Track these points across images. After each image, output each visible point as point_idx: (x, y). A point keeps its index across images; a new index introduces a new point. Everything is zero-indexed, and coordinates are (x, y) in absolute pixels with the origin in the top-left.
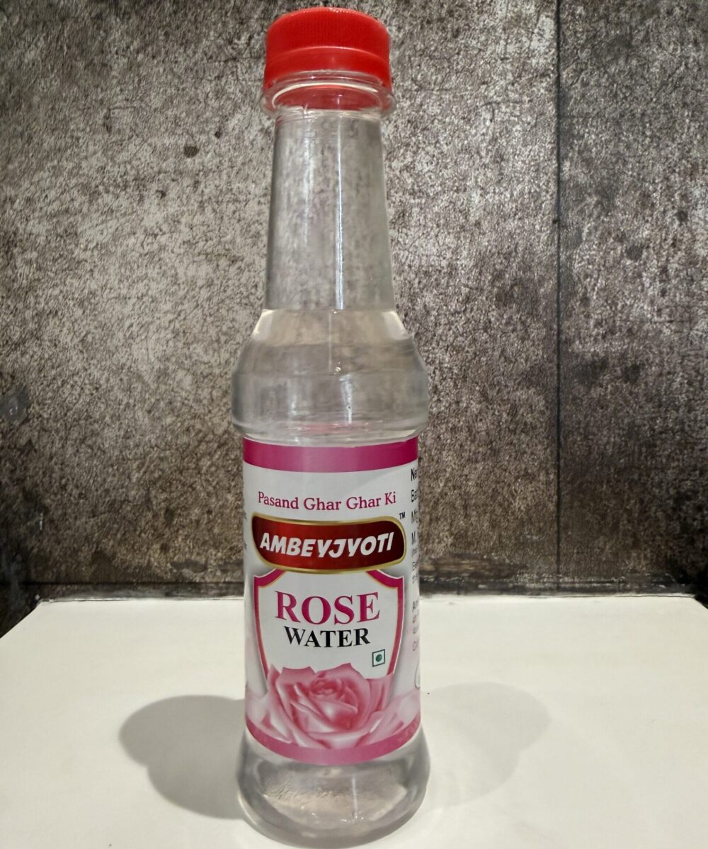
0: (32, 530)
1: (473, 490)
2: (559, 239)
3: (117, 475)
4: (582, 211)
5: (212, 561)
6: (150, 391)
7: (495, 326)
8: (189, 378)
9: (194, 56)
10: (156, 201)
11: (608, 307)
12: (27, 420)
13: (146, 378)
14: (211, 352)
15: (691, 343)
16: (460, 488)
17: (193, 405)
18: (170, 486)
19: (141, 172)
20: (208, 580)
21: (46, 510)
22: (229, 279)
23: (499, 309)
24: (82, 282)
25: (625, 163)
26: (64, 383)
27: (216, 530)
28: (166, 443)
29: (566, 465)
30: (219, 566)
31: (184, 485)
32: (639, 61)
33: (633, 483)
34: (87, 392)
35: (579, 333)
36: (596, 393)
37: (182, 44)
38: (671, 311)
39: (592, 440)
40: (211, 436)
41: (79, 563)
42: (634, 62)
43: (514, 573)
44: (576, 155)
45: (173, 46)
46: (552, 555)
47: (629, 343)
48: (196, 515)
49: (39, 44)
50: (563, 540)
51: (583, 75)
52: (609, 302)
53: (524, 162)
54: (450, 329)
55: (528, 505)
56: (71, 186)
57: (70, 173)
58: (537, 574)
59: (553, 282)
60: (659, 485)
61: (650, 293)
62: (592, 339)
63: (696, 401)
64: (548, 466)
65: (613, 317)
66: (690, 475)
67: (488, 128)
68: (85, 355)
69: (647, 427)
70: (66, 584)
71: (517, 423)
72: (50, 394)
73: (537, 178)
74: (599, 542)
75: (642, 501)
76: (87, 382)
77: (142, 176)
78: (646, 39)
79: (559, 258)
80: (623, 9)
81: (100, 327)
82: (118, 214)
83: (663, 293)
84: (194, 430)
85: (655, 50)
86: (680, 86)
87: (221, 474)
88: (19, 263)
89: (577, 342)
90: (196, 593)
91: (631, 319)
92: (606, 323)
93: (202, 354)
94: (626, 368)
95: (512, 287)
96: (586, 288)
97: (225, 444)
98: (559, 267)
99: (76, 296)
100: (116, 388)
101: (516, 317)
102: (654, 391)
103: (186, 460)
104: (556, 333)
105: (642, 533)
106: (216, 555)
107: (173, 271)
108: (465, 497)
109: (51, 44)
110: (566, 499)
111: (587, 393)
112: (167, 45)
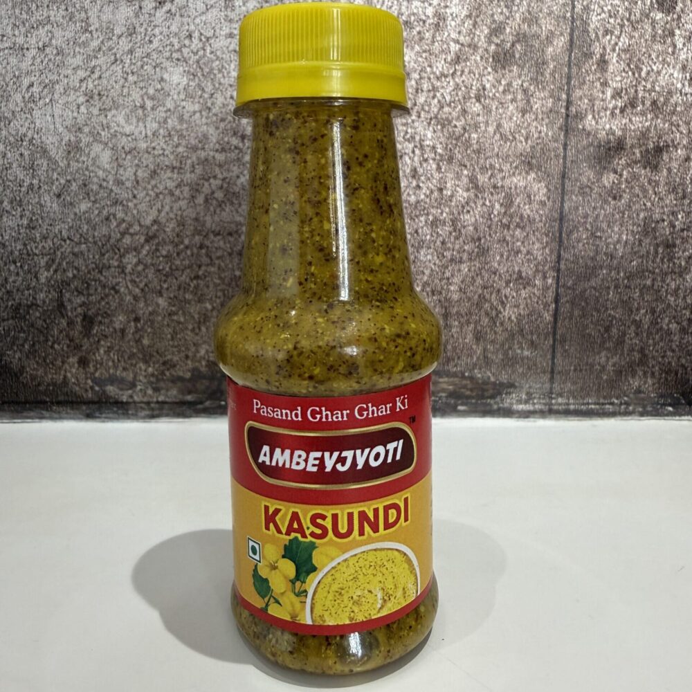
1: (455, 297)
3: (21, 273)
5: (141, 378)
6: (59, 169)
7: (491, 95)
8: (108, 153)
11: (630, 73)
13: (53, 153)
14: (134, 120)
16: (441, 293)
17: (114, 188)
18: (88, 288)
20: (136, 398)
22: (155, 26)
23: (497, 72)
27: (146, 342)
28: (81, 235)
30: (151, 383)
31: (104, 287)
33: (645, 290)
35: (593, 105)
36: (609, 179)
39: (601, 238)
40: (137, 228)
43: (500, 394)
46: (544, 372)
47: (652, 119)
48: (121, 322)
50: (558, 355)
52: (632, 66)
54: (434, 97)
55: (520, 314)
61: (683, 56)
62: (608, 113)
64: (546, 268)
65: (636, 86)
69: (666, 223)
71: (511, 216)
74: (600, 358)
75: (653, 312)
79: (574, 7)
84: (116, 219)
87: (151, 273)
89: (590, 117)
90: (123, 414)
91: (657, 88)
92: (627, 93)
94: (647, 151)
95: (513, 45)
96: (604, 48)
97: (154, 236)
98: (573, 20)
100: (14, 165)
101: (516, 83)
102: (678, 180)
103: (106, 256)
104: (564, 104)
105: (651, 348)
106: (145, 371)
107: (83, 15)
108: (446, 304)
110: (565, 308)
111: (598, 181)
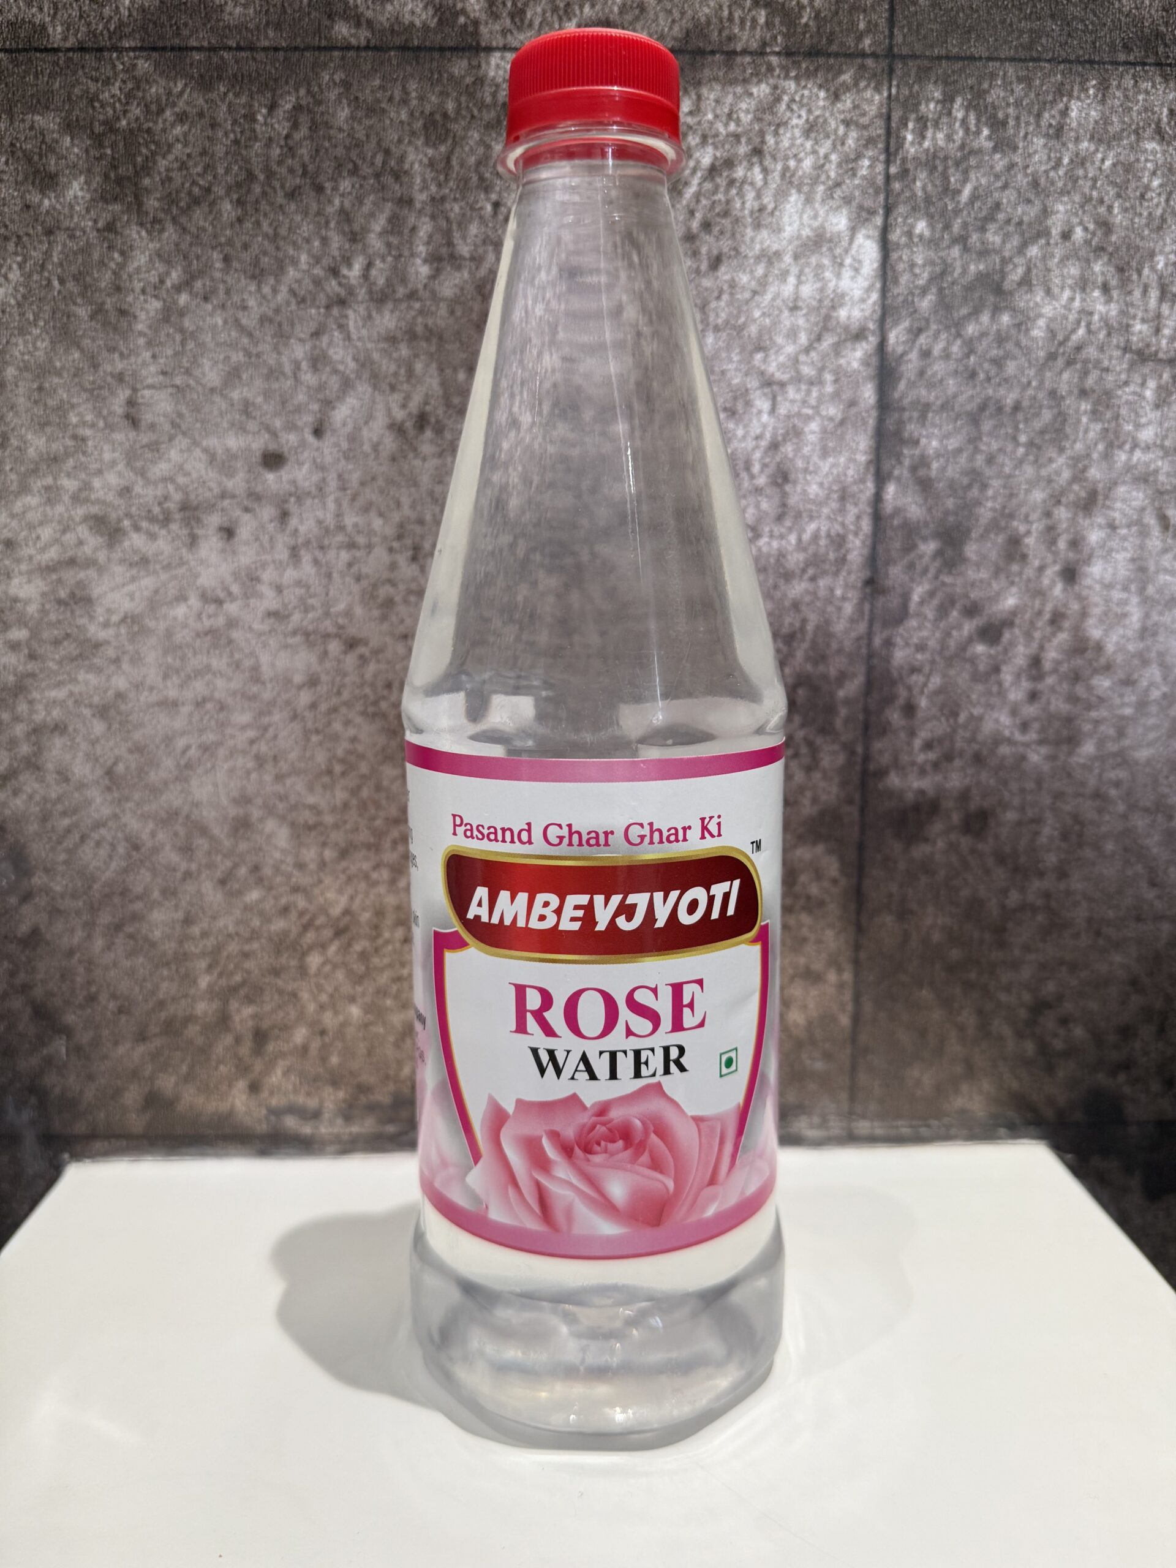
0: (50, 1061)
2: (871, 611)
3: (177, 980)
4: (911, 566)
5: (329, 1105)
6: (224, 850)
9: (274, 297)
10: (219, 545)
11: (944, 720)
12: (30, 896)
13: (216, 831)
14: (319, 790)
15: (1070, 775)
18: (261, 995)
19: (192, 497)
20: (323, 1131)
21: (70, 1031)
24: (103, 678)
25: (984, 487)
26: (85, 837)
27: (335, 1060)
28: (252, 930)
29: (869, 958)
30: (341, 1111)
32: (1012, 318)
34: (122, 852)
35: (897, 760)
37: (253, 277)
38: (1043, 726)
40: (323, 919)
41: (126, 1108)
42: (1005, 319)
43: (786, 1116)
44: (907, 473)
45: (239, 280)
46: (843, 1089)
47: (973, 775)
48: (303, 1037)
49: (11, 276)
50: (860, 1068)
51: (923, 340)
52: (947, 712)
53: (821, 485)
56: (78, 519)
57: (75, 498)
58: (820, 1115)
59: (860, 679)
60: (1008, 988)
62: (917, 768)
63: (1070, 862)
64: (842, 959)
65: (952, 735)
66: (1053, 971)
67: (765, 426)
68: (116, 795)
69: (994, 903)
72: (64, 856)
73: (842, 510)
74: (914, 1070)
76: (121, 836)
77: (195, 504)
78: (1026, 282)
79: (871, 641)
80: (992, 227)
81: (137, 750)
82: (157, 567)
83: (1033, 696)
84: (296, 910)
85: (1038, 299)
86: (1076, 362)
89: (893, 773)
91: (980, 737)
92: (941, 744)
93: (305, 792)
94: (968, 813)
96: (910, 689)
97: (346, 929)
98: (871, 657)
99: (96, 700)
100: (167, 847)
102: (1008, 848)
104: (861, 759)
106: (334, 1095)
107: (252, 661)
109: (30, 276)
111: (905, 852)
112: (229, 279)
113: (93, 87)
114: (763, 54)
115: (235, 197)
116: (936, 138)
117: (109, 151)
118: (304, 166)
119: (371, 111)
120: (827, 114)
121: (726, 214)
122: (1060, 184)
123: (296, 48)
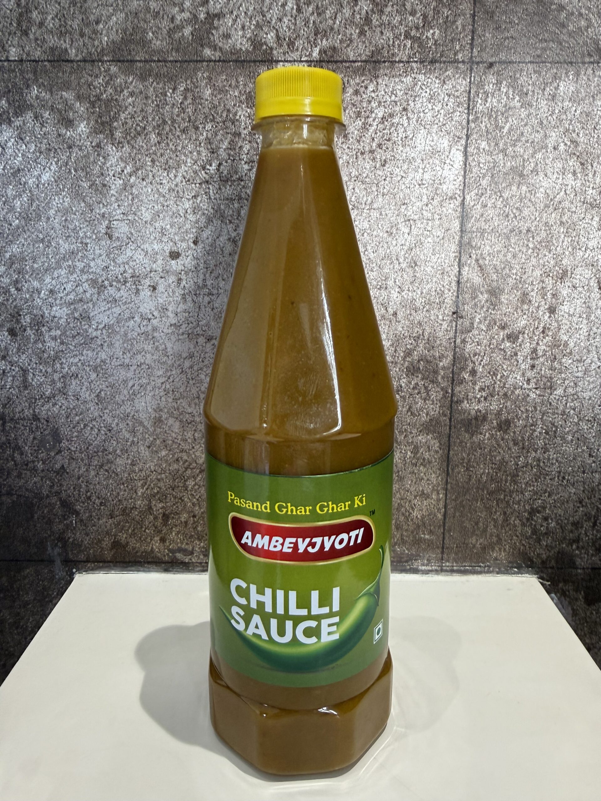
0: (67, 526)
2: (456, 326)
3: (127, 490)
4: (476, 305)
5: (197, 549)
6: (149, 433)
8: (178, 423)
9: (175, 178)
10: (149, 293)
11: (490, 377)
12: (60, 452)
13: (146, 423)
14: (193, 406)
15: (550, 404)
17: (181, 443)
18: (166, 498)
19: (136, 271)
20: (194, 560)
21: (77, 513)
23: (409, 377)
24: (95, 354)
25: (511, 268)
26: (85, 426)
27: (199, 529)
28: (162, 469)
29: (452, 488)
30: (201, 551)
31: (175, 498)
32: (528, 187)
33: (500, 501)
34: (103, 432)
35: (468, 396)
36: (477, 438)
37: (165, 169)
38: (538, 380)
39: (472, 471)
41: (102, 548)
42: (524, 188)
43: (412, 560)
44: (474, 262)
45: (158, 171)
46: (438, 548)
47: (504, 403)
48: (185, 518)
49: (52, 168)
50: (447, 538)
51: (483, 198)
52: (492, 373)
53: (433, 267)
55: (423, 515)
56: (83, 281)
57: (82, 271)
58: (427, 560)
59: (450, 358)
60: (519, 503)
61: (523, 367)
62: (477, 400)
63: (551, 445)
64: (439, 488)
65: (494, 384)
66: (541, 496)
67: (406, 240)
68: (100, 406)
69: (513, 463)
70: (94, 562)
71: (418, 459)
72: (76, 434)
73: (443, 279)
74: (472, 540)
75: (505, 513)
76: (102, 425)
77: (138, 274)
78: (535, 171)
79: (455, 342)
80: (520, 144)
81: (110, 386)
82: (120, 303)
83: (533, 367)
84: (182, 460)
85: (541, 179)
86: (559, 209)
88: (47, 338)
89: (466, 402)
90: (186, 569)
91: (507, 386)
92: (488, 388)
93: (187, 406)
94: (501, 421)
95: (419, 361)
96: (474, 363)
98: (455, 347)
99: (91, 363)
100: (124, 430)
101: (421, 383)
103: (177, 481)
104: (450, 395)
105: (504, 535)
106: (199, 545)
107: (163, 346)
109: (61, 168)
110: (450, 511)
111: (471, 438)
112: (153, 170)
113: (90, 79)
114: (408, 62)
115: (157, 131)
116: (492, 102)
117: (98, 110)
118: (189, 117)
119: (221, 91)
120: (440, 91)
121: (389, 140)
122: (554, 123)
123: (186, 61)
